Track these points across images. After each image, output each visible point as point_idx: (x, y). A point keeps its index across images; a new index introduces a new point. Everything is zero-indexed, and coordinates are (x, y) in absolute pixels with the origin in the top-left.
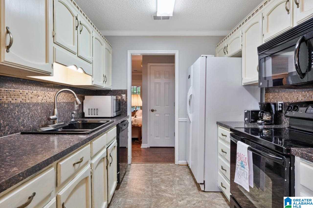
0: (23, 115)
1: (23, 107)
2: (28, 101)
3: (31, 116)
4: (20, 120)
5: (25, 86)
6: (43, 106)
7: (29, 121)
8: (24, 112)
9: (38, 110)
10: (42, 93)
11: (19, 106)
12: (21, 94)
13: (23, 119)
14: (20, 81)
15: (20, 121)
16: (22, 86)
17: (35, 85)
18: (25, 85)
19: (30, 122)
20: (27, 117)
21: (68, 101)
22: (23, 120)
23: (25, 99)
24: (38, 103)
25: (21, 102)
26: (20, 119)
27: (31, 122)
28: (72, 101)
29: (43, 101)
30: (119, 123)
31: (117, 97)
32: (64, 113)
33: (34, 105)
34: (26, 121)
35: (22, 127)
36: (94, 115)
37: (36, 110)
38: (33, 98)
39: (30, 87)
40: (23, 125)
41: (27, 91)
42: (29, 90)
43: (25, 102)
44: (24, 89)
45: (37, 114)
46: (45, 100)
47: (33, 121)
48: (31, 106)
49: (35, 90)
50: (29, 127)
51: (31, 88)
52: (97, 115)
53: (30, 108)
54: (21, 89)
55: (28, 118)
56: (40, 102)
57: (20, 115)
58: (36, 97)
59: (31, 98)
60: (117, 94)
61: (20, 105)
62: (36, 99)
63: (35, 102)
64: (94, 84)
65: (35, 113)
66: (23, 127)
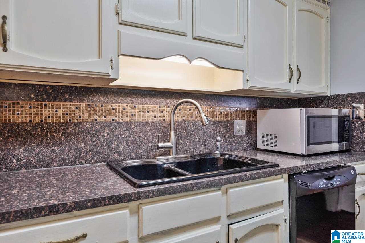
0: (118, 138)
1: (118, 127)
2: (127, 119)
3: (133, 140)
4: (112, 145)
5: (120, 98)
6: (156, 127)
7: (129, 147)
8: (119, 134)
9: (146, 132)
10: (155, 107)
11: (110, 125)
12: (113, 109)
13: (117, 144)
14: (113, 92)
15: (112, 147)
16: (116, 99)
17: (140, 96)
18: (122, 97)
19: (130, 149)
20: (125, 142)
21: (216, 119)
22: (118, 146)
23: (121, 115)
24: (147, 123)
25: (113, 120)
26: (112, 143)
27: (133, 149)
28: (226, 120)
29: (156, 119)
30: (301, 172)
31: (340, 111)
32: (205, 140)
33: (138, 126)
34: (122, 147)
35: (116, 155)
36: (272, 146)
37: (142, 132)
38: (135, 114)
39: (130, 99)
40: (117, 152)
41: (125, 105)
42: (128, 104)
43: (121, 121)
44: (119, 103)
45: (144, 138)
46: (159, 118)
47: (137, 148)
48: (133, 126)
49: (139, 104)
50: (129, 156)
51: (133, 101)
52: (276, 146)
53: (130, 129)
54: (115, 103)
55: (127, 143)
56: (150, 120)
57: (113, 138)
58: (142, 113)
59: (132, 115)
60: (340, 104)
61: (112, 125)
62: (143, 117)
63: (141, 120)
64: (250, 84)
65: (140, 137)
66: (118, 155)
